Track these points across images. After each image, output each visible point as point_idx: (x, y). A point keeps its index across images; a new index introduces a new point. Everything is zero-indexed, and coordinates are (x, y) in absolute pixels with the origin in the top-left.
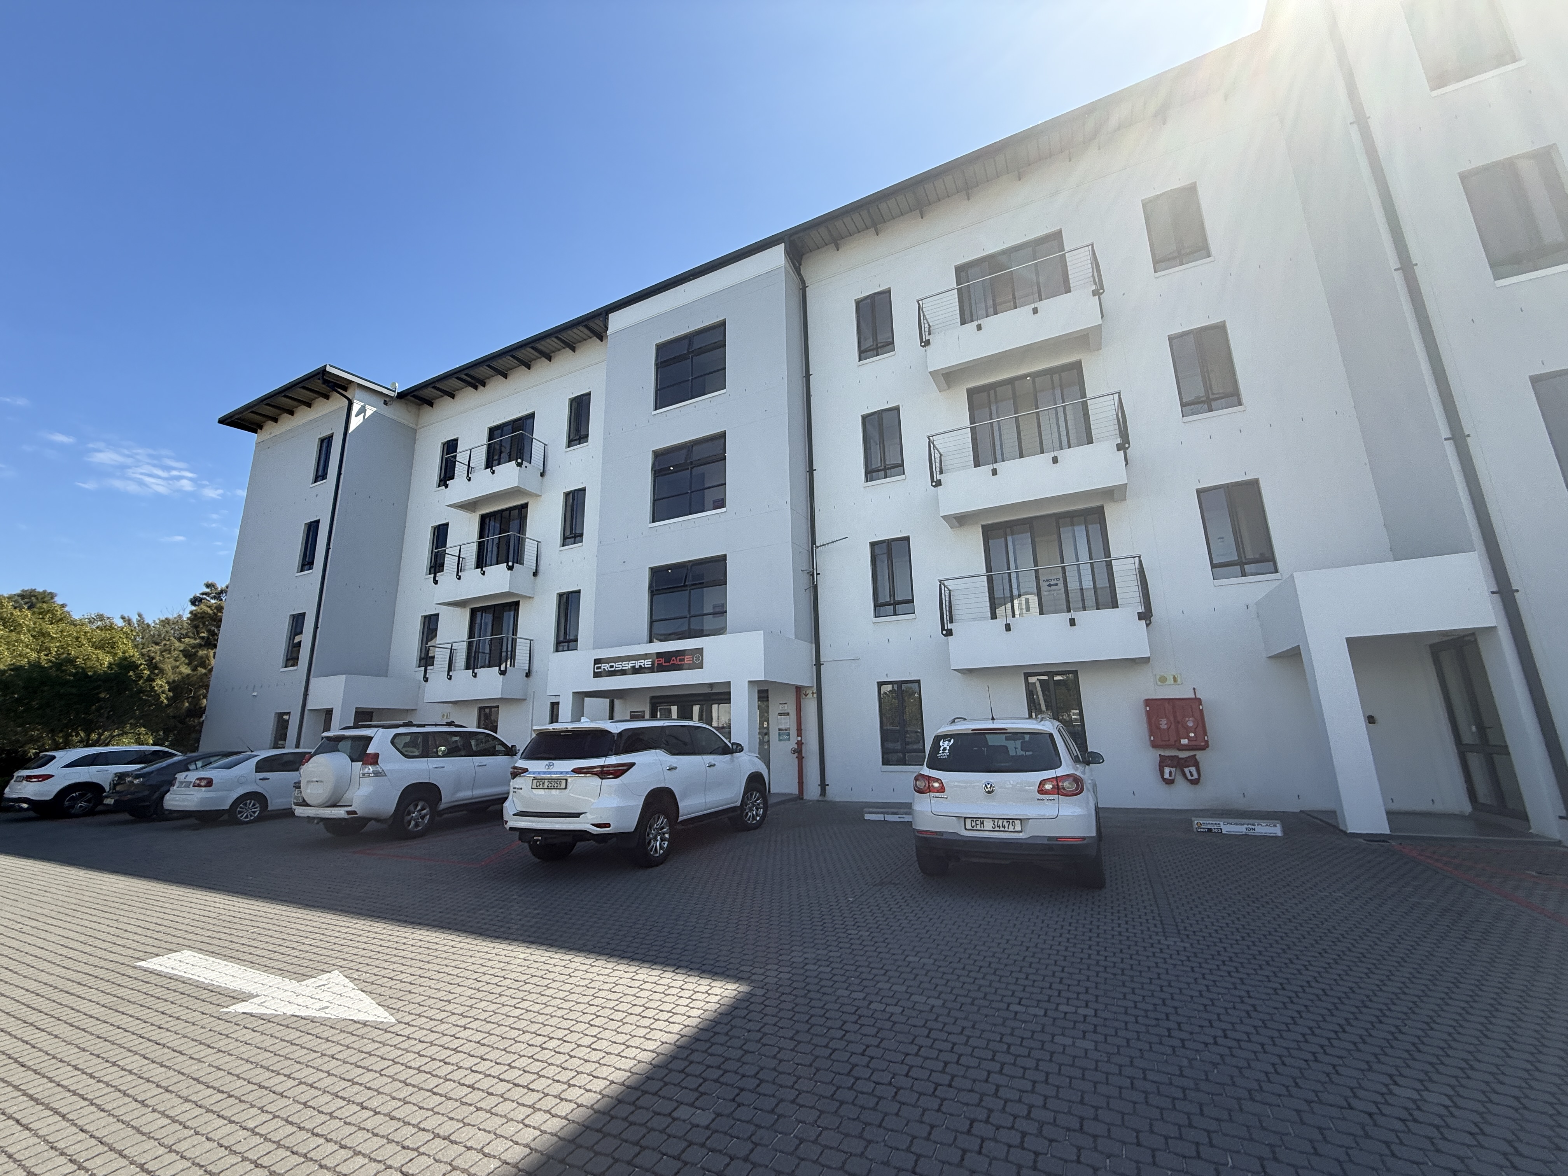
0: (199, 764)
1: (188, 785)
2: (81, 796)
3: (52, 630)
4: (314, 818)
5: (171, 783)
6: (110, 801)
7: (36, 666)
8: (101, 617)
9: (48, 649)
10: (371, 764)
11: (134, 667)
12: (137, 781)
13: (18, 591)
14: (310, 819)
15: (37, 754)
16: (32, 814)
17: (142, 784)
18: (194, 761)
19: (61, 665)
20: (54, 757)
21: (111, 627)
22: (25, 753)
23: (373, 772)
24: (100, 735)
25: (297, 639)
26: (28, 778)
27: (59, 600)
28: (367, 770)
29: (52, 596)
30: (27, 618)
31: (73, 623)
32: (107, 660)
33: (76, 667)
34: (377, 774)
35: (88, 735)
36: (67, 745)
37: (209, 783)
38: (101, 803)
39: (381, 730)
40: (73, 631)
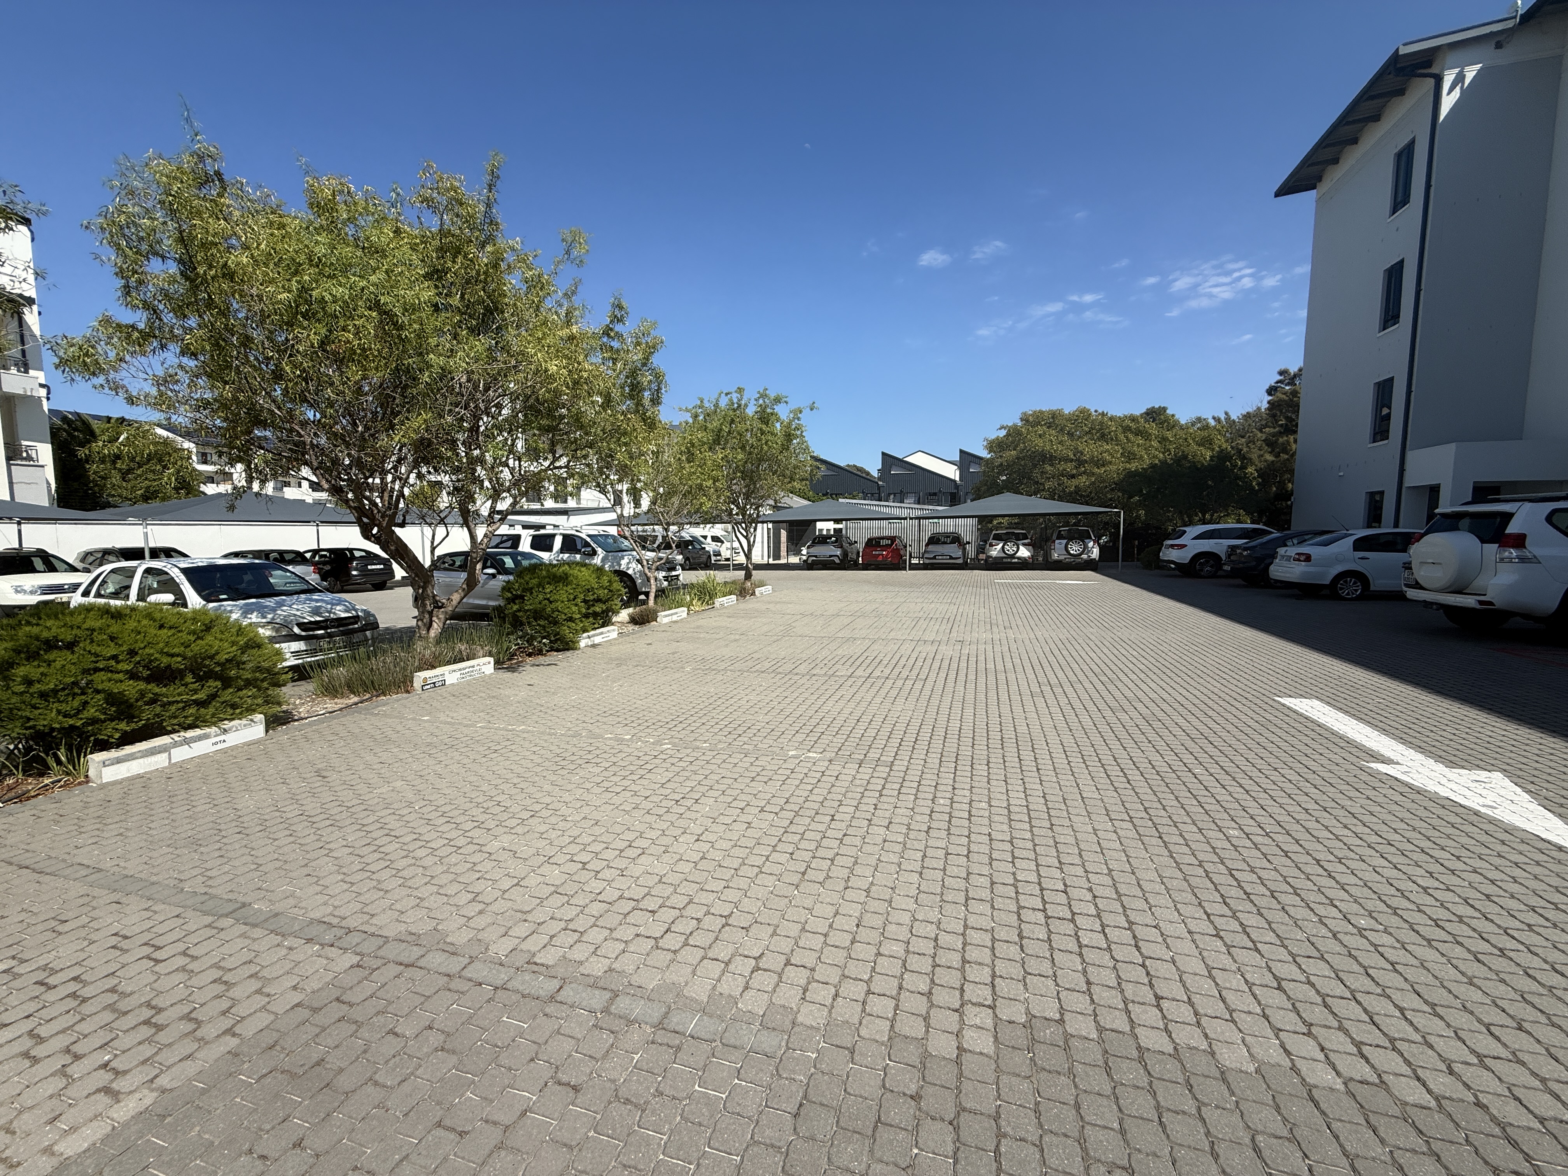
0: (1295, 541)
1: (1289, 558)
2: (1207, 562)
3: (1169, 435)
4: (1432, 603)
5: (1273, 556)
6: (1227, 568)
7: (1164, 462)
8: (1199, 419)
9: (1169, 450)
10: (1513, 547)
11: (1229, 458)
12: (1245, 553)
13: (1144, 410)
14: (1426, 604)
15: (1174, 530)
16: (1177, 573)
17: (1249, 556)
18: (1291, 538)
19: (1179, 461)
20: (1185, 532)
21: (1206, 427)
22: (1166, 530)
23: (1518, 557)
24: (1212, 515)
25: (1385, 411)
26: (1172, 546)
27: (1169, 412)
28: (1507, 554)
29: (1165, 409)
30: (1153, 429)
31: (1182, 428)
32: (1208, 454)
33: (1189, 462)
34: (1522, 560)
35: (1204, 516)
36: (1191, 523)
37: (1308, 558)
38: (1221, 569)
39: (1528, 505)
40: (1182, 434)
